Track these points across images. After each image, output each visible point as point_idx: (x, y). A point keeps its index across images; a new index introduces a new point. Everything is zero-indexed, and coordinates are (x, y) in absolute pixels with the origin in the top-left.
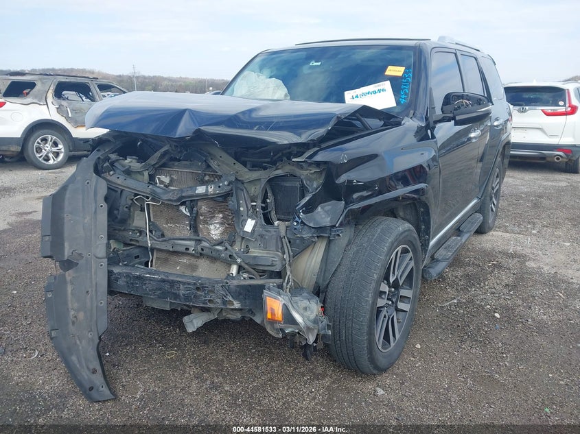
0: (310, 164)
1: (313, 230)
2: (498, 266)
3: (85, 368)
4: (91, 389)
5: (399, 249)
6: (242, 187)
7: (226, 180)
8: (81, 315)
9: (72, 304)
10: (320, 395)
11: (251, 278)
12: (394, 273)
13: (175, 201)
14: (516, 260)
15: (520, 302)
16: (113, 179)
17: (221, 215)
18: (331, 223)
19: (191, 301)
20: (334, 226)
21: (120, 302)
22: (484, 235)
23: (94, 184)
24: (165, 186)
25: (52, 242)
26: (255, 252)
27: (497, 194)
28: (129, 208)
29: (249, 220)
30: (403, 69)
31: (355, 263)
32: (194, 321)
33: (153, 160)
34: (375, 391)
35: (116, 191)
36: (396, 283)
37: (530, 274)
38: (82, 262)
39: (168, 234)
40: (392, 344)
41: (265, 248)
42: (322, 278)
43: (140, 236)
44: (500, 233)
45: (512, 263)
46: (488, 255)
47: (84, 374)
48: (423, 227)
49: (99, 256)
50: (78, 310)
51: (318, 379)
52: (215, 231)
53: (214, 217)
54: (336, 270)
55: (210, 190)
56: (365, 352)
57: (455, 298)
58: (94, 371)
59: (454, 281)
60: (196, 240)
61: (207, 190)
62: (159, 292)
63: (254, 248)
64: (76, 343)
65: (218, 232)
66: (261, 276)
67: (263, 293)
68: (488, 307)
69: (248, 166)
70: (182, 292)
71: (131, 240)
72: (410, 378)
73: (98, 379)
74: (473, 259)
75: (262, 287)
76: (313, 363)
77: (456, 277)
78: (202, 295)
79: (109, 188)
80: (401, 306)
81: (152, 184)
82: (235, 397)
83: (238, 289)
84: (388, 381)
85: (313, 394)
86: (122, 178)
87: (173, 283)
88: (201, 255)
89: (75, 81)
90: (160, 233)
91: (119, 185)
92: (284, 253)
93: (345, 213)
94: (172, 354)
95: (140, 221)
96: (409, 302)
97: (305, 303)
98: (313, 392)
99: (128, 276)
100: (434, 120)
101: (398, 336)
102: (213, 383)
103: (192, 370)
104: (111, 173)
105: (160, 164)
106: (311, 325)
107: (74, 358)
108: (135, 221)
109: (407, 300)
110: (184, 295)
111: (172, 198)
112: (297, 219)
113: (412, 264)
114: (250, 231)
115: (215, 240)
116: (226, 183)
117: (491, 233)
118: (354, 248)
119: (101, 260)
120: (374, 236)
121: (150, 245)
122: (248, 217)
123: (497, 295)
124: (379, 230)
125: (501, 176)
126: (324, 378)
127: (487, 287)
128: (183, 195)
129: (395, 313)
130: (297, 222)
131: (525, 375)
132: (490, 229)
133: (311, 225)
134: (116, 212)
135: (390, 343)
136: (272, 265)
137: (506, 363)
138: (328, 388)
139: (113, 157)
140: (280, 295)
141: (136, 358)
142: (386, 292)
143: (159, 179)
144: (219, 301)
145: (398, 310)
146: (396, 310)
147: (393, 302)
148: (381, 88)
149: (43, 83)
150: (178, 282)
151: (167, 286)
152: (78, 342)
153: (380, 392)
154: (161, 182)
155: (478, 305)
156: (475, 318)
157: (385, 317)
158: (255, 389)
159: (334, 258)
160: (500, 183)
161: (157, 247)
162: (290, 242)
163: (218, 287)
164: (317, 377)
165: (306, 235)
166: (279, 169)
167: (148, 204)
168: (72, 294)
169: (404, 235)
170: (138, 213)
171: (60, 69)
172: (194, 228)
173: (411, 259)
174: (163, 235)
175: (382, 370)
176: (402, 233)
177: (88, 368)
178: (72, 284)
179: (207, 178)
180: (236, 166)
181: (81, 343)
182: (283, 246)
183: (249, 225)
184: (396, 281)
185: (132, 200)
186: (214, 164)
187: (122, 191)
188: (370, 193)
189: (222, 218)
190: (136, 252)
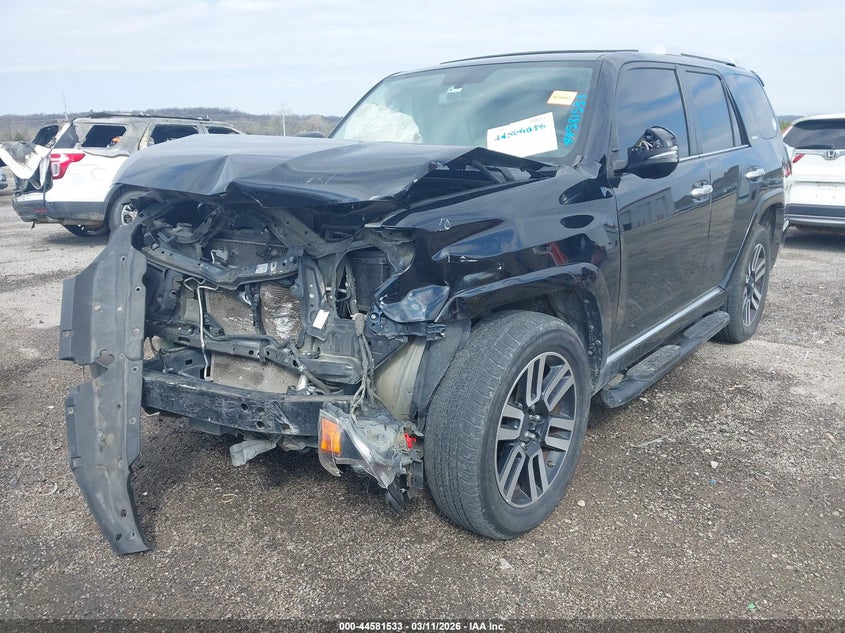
0: (392, 233)
1: (400, 327)
2: (745, 392)
3: (113, 509)
4: (119, 537)
5: (542, 357)
6: (314, 266)
7: (291, 255)
8: (110, 438)
9: (100, 423)
10: (417, 564)
11: (319, 394)
12: (534, 391)
13: (232, 284)
14: (776, 383)
15: (761, 446)
16: (157, 254)
17: (290, 305)
18: (427, 316)
19: (235, 422)
20: (433, 322)
21: (182, 426)
22: (737, 346)
23: (130, 260)
24: (222, 264)
25: (73, 339)
26: (327, 357)
27: (762, 284)
28: (178, 294)
29: (321, 311)
30: (573, 95)
31: (465, 375)
32: (244, 451)
33: (204, 228)
34: (499, 564)
35: (161, 271)
36: (541, 408)
37: (791, 405)
38: (110, 367)
39: (229, 332)
40: (535, 497)
41: (337, 352)
42: (420, 397)
43: (192, 333)
44: (763, 343)
45: (766, 388)
46: (734, 373)
47: (110, 516)
48: (592, 327)
49: (132, 356)
50: (107, 432)
51: (420, 543)
52: (282, 327)
53: (280, 307)
54: (439, 385)
55: (272, 269)
56: (478, 504)
57: (660, 436)
58: (123, 513)
59: (666, 412)
60: (262, 340)
61: (269, 270)
62: (198, 409)
63: (325, 351)
64: (103, 476)
65: (286, 329)
66: (332, 391)
67: (319, 412)
68: (708, 450)
69: (327, 236)
70: (224, 410)
71: (180, 339)
72: (555, 548)
73: (128, 525)
74: (706, 381)
75: (319, 405)
76: (419, 519)
77: (673, 406)
78: (248, 415)
79: (148, 265)
80: (551, 441)
81: (205, 261)
82: (297, 559)
83: (295, 408)
84: (522, 550)
85: (407, 563)
86: (168, 252)
87: (213, 397)
88: (267, 362)
89: (178, 123)
90: (217, 330)
91: (162, 262)
92: (361, 360)
93: (449, 303)
94: (230, 497)
95: (192, 312)
96: (569, 436)
97: (380, 429)
98: (408, 559)
99: (161, 385)
100: (615, 169)
101: (546, 486)
102: (274, 539)
103: (251, 519)
104: (155, 245)
105: (215, 233)
106: (380, 459)
107: (99, 496)
108: (187, 313)
109: (562, 434)
110: (227, 414)
111: (227, 281)
112: (376, 310)
113: (571, 381)
114: (320, 327)
115: (283, 340)
116: (291, 259)
117: (748, 342)
118: (467, 354)
119: (134, 362)
120: (497, 337)
121: (203, 346)
122: (321, 307)
123: (728, 435)
124: (506, 330)
125: (769, 256)
126: (430, 540)
127: (715, 422)
128: (240, 275)
129: (540, 452)
130: (376, 314)
131: (734, 553)
132: (748, 337)
133: (397, 319)
134: (159, 300)
135: (530, 496)
136: (344, 376)
137: (710, 535)
138: (431, 556)
139: (158, 223)
140: (338, 416)
141: (181, 500)
142: (519, 421)
143: (214, 253)
144: (271, 423)
145: (546, 448)
146: (542, 448)
147: (537, 436)
148: (539, 123)
149: (135, 127)
150: (219, 395)
151: (207, 402)
152: (107, 474)
153: (505, 565)
154: (218, 259)
155: (693, 447)
156: (681, 468)
157: (519, 455)
158: (330, 551)
159: (436, 368)
160: (768, 267)
161: (214, 349)
162: (369, 344)
163: (268, 405)
164: (419, 539)
165: (390, 333)
166: (358, 240)
167: (202, 290)
168: (100, 409)
169: (546, 337)
170: (190, 301)
171: (185, 110)
172: (259, 323)
173: (568, 374)
174: (222, 332)
175: (514, 535)
176: (543, 334)
177: (116, 510)
178: (100, 396)
179: (274, 253)
180: (308, 236)
181: (110, 475)
182: (359, 350)
183: (321, 319)
184: (540, 405)
185: (181, 283)
186: (279, 233)
187: (167, 271)
188: (490, 275)
189: (292, 309)
190: (188, 354)
